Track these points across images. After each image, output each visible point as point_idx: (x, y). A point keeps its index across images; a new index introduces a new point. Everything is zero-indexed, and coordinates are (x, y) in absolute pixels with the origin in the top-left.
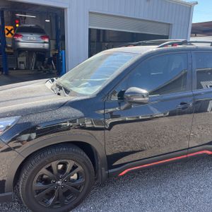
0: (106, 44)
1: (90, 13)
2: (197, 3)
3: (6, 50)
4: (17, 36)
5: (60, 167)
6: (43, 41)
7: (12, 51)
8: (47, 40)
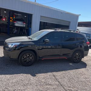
0: (47, 27)
1: (41, 16)
2: (80, 15)
3: (10, 26)
4: (15, 22)
5: (28, 55)
6: (23, 24)
7: (12, 27)
8: (25, 24)
